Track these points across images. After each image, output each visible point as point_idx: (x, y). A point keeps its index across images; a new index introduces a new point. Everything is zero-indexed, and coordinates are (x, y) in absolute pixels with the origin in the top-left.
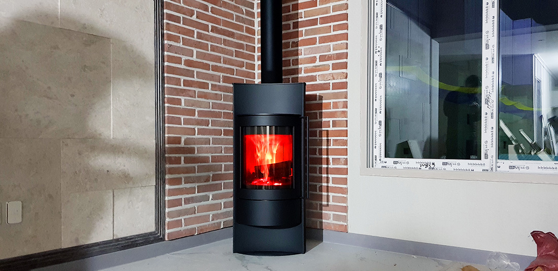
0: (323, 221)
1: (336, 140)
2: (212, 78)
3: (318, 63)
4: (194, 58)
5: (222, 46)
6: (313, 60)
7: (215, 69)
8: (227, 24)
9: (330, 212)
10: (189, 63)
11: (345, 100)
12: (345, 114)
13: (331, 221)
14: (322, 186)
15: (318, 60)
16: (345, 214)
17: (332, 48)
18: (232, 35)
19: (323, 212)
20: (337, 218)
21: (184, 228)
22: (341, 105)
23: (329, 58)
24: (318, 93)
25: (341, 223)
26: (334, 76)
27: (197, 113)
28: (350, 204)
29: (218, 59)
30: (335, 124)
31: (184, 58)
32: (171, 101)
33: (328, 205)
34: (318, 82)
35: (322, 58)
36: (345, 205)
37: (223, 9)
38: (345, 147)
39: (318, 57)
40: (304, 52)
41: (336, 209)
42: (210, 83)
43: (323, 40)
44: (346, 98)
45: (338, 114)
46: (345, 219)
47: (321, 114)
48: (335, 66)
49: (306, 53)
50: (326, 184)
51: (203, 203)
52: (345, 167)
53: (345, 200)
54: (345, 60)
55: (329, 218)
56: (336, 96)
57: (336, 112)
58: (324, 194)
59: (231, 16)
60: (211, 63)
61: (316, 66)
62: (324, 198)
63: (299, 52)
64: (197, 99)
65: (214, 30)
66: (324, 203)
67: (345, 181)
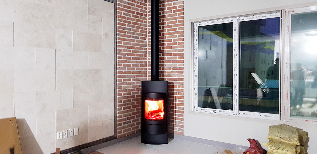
0: (174, 130)
1: (179, 100)
2: (132, 76)
3: (172, 70)
4: (127, 71)
5: (136, 64)
6: (170, 69)
7: (133, 73)
8: (137, 55)
9: (177, 127)
10: (125, 73)
11: (183, 85)
12: (182, 90)
13: (177, 131)
14: (173, 117)
15: (172, 69)
16: (183, 128)
17: (177, 65)
18: (139, 59)
19: (174, 127)
20: (179, 129)
21: (123, 133)
22: (181, 87)
23: (176, 69)
24: (172, 81)
25: (181, 132)
26: (179, 76)
27: (127, 90)
28: (184, 124)
29: (134, 69)
30: (179, 94)
31: (123, 71)
32: (119, 88)
33: (176, 125)
34: (172, 77)
35: (174, 69)
36: (182, 125)
37: (136, 50)
38: (183, 103)
39: (172, 68)
40: (166, 65)
41: (179, 126)
42: (131, 78)
43: (174, 62)
44: (183, 84)
45: (180, 90)
46: (182, 130)
47: (173, 89)
48: (179, 72)
49: (167, 66)
50: (175, 117)
51: (129, 124)
52: (183, 110)
53: (182, 123)
54: (183, 70)
55: (176, 129)
56: (179, 83)
57: (179, 89)
58: (175, 120)
59: (138, 52)
60: (132, 71)
61: (171, 71)
62: (175, 122)
63: (165, 65)
64: (127, 85)
65: (133, 58)
66: (175, 124)
67: (183, 116)
